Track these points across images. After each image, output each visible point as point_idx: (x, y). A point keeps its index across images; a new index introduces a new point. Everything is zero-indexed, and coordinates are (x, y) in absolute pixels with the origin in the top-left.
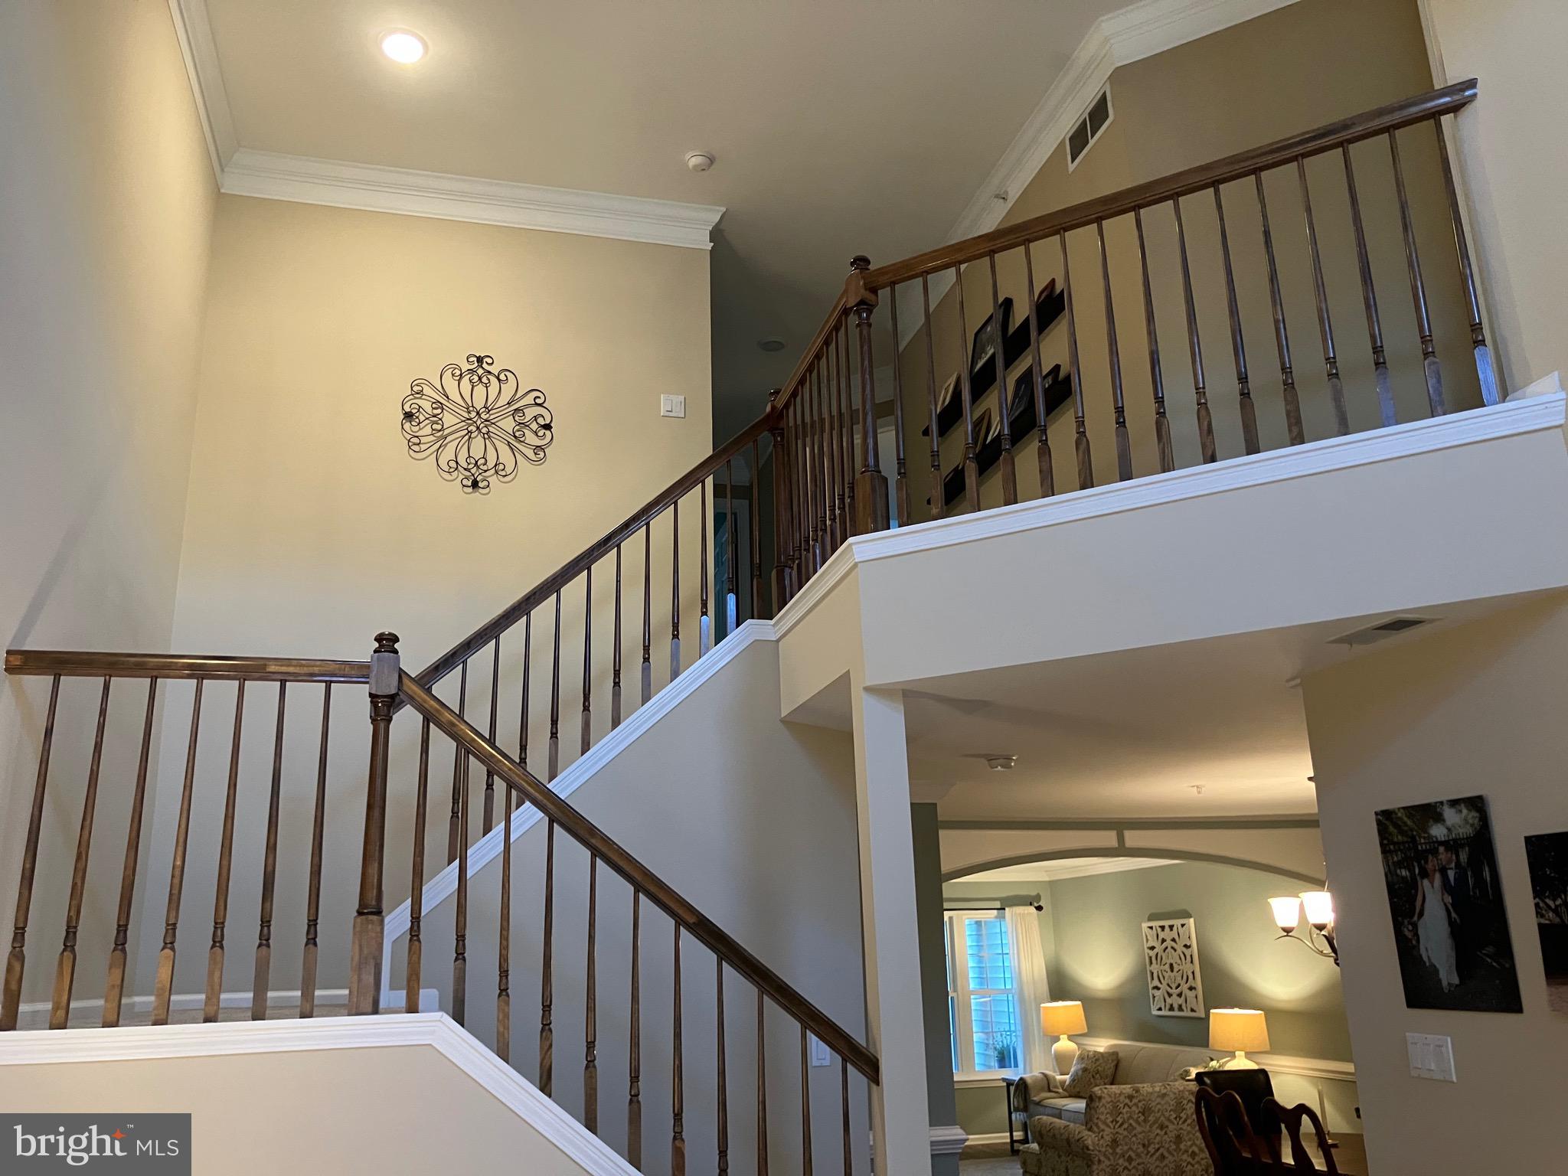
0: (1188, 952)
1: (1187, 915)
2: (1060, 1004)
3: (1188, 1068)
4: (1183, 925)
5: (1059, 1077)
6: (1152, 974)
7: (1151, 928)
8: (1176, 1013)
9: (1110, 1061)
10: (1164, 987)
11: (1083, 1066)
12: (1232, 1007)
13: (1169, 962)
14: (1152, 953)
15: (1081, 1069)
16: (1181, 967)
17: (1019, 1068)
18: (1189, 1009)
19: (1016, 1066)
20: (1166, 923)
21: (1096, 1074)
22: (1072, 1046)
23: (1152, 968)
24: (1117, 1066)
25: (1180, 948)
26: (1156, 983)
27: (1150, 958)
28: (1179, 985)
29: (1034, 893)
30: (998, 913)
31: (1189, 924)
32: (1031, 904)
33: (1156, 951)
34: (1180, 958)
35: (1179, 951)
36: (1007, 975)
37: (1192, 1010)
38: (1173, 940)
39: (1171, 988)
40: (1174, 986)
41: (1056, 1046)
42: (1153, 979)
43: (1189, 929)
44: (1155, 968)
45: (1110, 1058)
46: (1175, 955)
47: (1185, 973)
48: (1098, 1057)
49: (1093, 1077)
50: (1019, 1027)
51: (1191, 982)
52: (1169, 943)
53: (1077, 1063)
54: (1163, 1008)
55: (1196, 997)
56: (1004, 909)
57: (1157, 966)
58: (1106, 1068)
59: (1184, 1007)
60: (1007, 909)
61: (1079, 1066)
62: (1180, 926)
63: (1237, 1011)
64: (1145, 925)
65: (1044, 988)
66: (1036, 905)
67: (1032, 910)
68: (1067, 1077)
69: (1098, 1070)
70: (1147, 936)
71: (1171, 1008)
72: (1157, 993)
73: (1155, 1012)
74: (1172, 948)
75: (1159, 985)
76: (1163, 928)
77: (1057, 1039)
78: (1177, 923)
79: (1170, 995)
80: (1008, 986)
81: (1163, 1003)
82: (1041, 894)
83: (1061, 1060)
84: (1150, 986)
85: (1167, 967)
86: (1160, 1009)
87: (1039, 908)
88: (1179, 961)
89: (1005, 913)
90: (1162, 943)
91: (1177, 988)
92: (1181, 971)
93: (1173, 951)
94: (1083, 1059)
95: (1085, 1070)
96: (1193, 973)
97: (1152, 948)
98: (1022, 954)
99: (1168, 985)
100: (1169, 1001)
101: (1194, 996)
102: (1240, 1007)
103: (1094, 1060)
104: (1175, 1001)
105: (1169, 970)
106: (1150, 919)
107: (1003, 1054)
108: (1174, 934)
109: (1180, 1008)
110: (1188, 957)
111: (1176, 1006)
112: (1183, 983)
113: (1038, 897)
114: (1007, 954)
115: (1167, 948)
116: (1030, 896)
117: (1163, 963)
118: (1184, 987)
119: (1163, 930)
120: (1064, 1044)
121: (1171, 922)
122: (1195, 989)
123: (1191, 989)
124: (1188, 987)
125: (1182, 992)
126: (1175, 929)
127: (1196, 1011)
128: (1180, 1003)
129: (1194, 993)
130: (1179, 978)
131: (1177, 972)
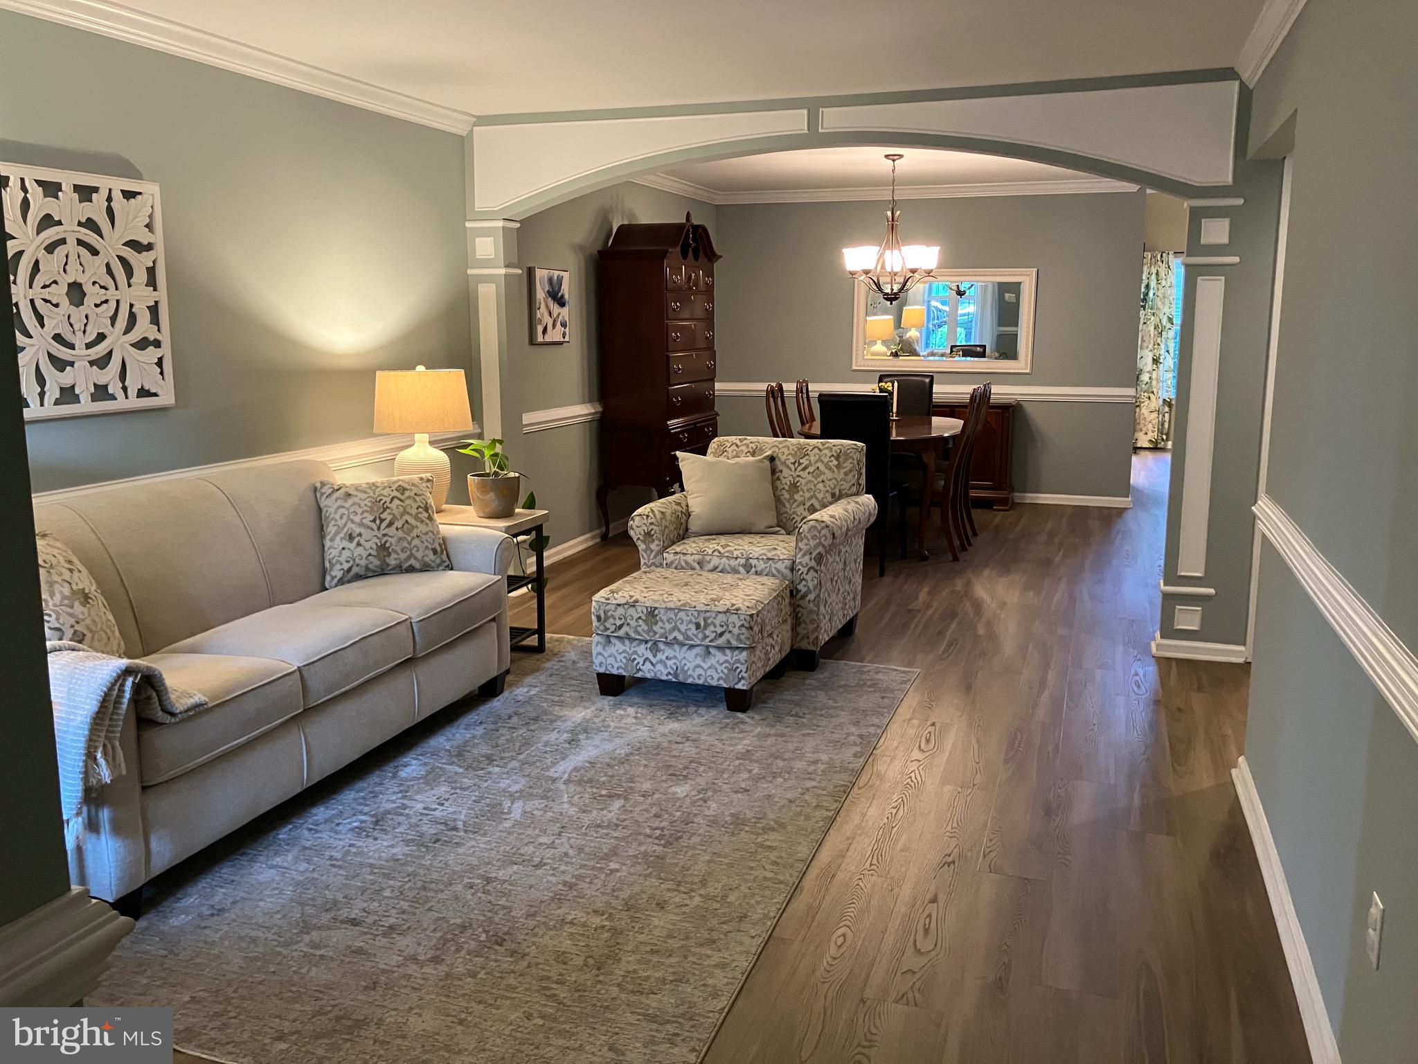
0: (139, 257)
4: (131, 195)
8: (85, 407)
10: (43, 344)
13: (65, 281)
16: (111, 294)
18: (132, 392)
20: (67, 179)
25: (110, 246)
28: (101, 337)
33: (14, 247)
34: (111, 274)
35: (109, 255)
37: (144, 392)
38: (91, 225)
39: (71, 346)
40: (79, 341)
43: (154, 207)
46: (95, 263)
47: (124, 307)
51: (144, 330)
52: (68, 232)
54: (32, 401)
55: (160, 363)
59: (115, 390)
62: (117, 194)
71: (71, 397)
74: (82, 243)
75: (22, 340)
76: (50, 188)
79: (63, 362)
81: (35, 387)
85: (93, 295)
88: (106, 281)
90: (44, 226)
91: (90, 346)
92: (111, 305)
93: (83, 252)
96: (153, 309)
99: (59, 338)
100: (62, 377)
101: (154, 361)
104: (84, 376)
105: (66, 303)
108: (95, 211)
109: (102, 392)
110: (141, 270)
111: (86, 389)
112: (111, 332)
115: (59, 243)
117: (42, 279)
118: (118, 341)
119: (52, 199)
121: (82, 179)
122: (157, 344)
123: (142, 344)
124: (132, 342)
125: (110, 353)
126: (99, 199)
127: (155, 395)
128: (101, 382)
129: (152, 354)
130: (104, 320)
131: (97, 306)
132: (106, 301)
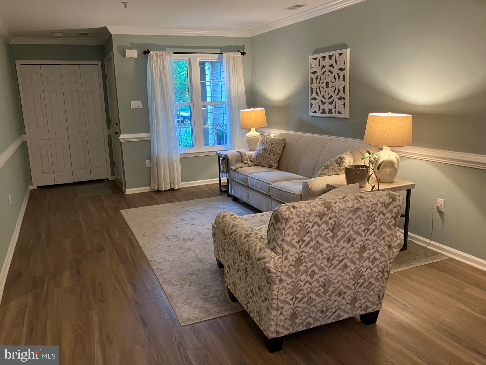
0: (342, 74)
1: (345, 46)
2: (252, 109)
3: (342, 155)
4: (340, 55)
5: (249, 153)
6: (312, 89)
7: (315, 59)
8: (327, 115)
9: (281, 145)
10: (320, 98)
11: (263, 147)
12: (386, 112)
13: (325, 81)
14: (314, 76)
15: (262, 149)
16: (335, 84)
17: (228, 145)
18: (337, 112)
19: (226, 143)
20: (327, 54)
21: (271, 152)
22: (257, 134)
23: (312, 86)
24: (284, 148)
25: (335, 71)
26: (314, 95)
27: (312, 79)
28: (332, 96)
29: (240, 45)
30: (219, 56)
31: (346, 53)
32: (239, 51)
33: (317, 74)
34: (335, 78)
35: (335, 73)
36: (223, 95)
37: (339, 113)
38: (332, 66)
39: (325, 99)
40: (327, 97)
41: (249, 134)
42: (312, 93)
43: (346, 57)
44: (315, 86)
45: (280, 143)
46: (332, 76)
47: (337, 88)
48: (273, 142)
49: (269, 154)
50: (228, 123)
51: (341, 94)
52: (328, 68)
53: (260, 146)
54: (317, 112)
55: (344, 104)
56: (222, 53)
57: (316, 85)
58: (278, 148)
59: (333, 111)
60: (224, 54)
61: (261, 148)
62: (338, 55)
63: (390, 114)
64: (311, 57)
65: (243, 100)
66: (242, 52)
67: (239, 54)
68: (254, 153)
69: (272, 150)
70: (311, 65)
71: (324, 111)
72: (314, 102)
73: (311, 114)
74: (330, 71)
75: (317, 97)
76: (324, 58)
77: (250, 130)
78: (336, 53)
79: (323, 103)
80: (224, 100)
81: (318, 109)
82: (245, 46)
83: (251, 142)
84: (310, 98)
85: (331, 84)
86: (315, 112)
87: (243, 54)
88: (334, 81)
89: (222, 57)
90: (322, 69)
91: (329, 98)
92: (334, 87)
93: (330, 73)
94: (263, 143)
95: (264, 150)
96: (344, 88)
97: (315, 72)
98: (232, 81)
99: (323, 96)
100: (322, 107)
101: (343, 103)
102: (393, 112)
103: (270, 144)
104: (327, 107)
105: (325, 87)
106: (315, 52)
107: (220, 136)
108: (333, 62)
109: (330, 111)
110: (342, 78)
111: (327, 110)
112: (334, 95)
113: (243, 47)
114: (224, 81)
115: (326, 71)
116: (238, 46)
117: (321, 81)
118: (335, 98)
119: (324, 60)
120: (253, 133)
121: (330, 53)
122: (344, 98)
123: (340, 99)
124: (338, 98)
125: (333, 101)
126: (334, 58)
127: (342, 114)
128: (330, 109)
129: (342, 101)
130: (332, 92)
131: (331, 88)
132: (333, 86)
